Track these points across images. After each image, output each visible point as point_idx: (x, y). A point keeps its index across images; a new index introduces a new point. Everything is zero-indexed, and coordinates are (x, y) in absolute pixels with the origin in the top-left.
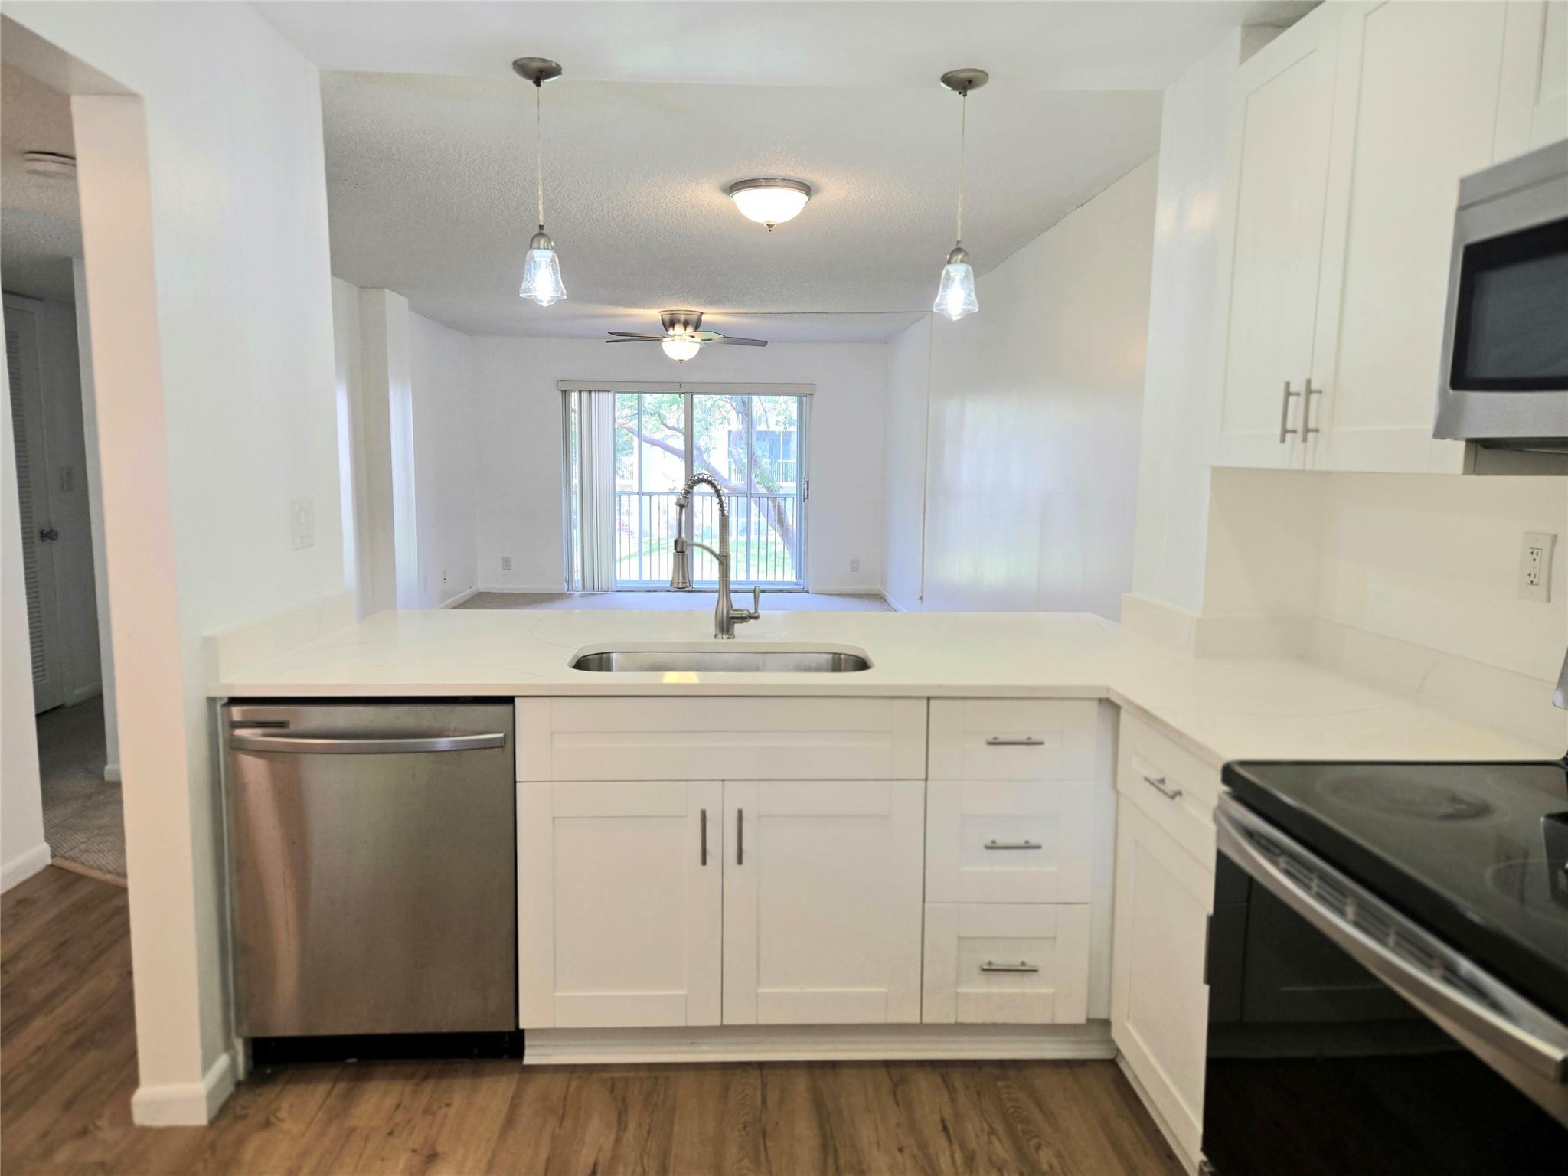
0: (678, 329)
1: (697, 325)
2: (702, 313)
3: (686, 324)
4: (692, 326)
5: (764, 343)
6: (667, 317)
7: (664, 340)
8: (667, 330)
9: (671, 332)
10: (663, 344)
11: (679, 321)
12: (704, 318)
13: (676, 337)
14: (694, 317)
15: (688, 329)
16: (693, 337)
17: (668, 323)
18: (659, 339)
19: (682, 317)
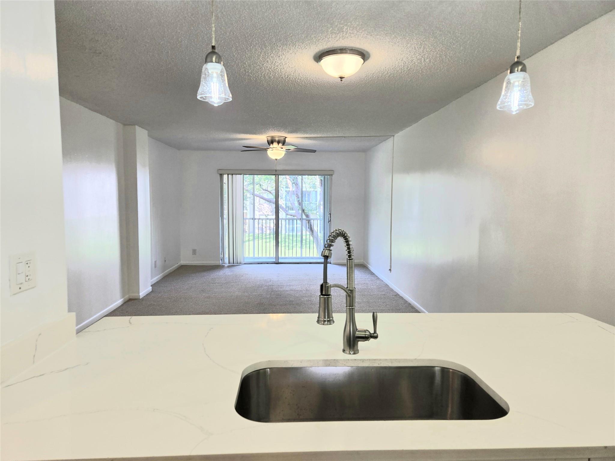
0: (275, 145)
1: (284, 143)
2: (286, 137)
3: (279, 142)
4: (281, 143)
5: (314, 151)
6: (269, 139)
7: (268, 150)
8: (270, 146)
9: (271, 146)
10: (268, 152)
11: (275, 141)
12: (287, 139)
13: (274, 148)
14: (282, 139)
15: (279, 144)
16: (282, 148)
17: (270, 142)
18: (266, 150)
19: (277, 139)
